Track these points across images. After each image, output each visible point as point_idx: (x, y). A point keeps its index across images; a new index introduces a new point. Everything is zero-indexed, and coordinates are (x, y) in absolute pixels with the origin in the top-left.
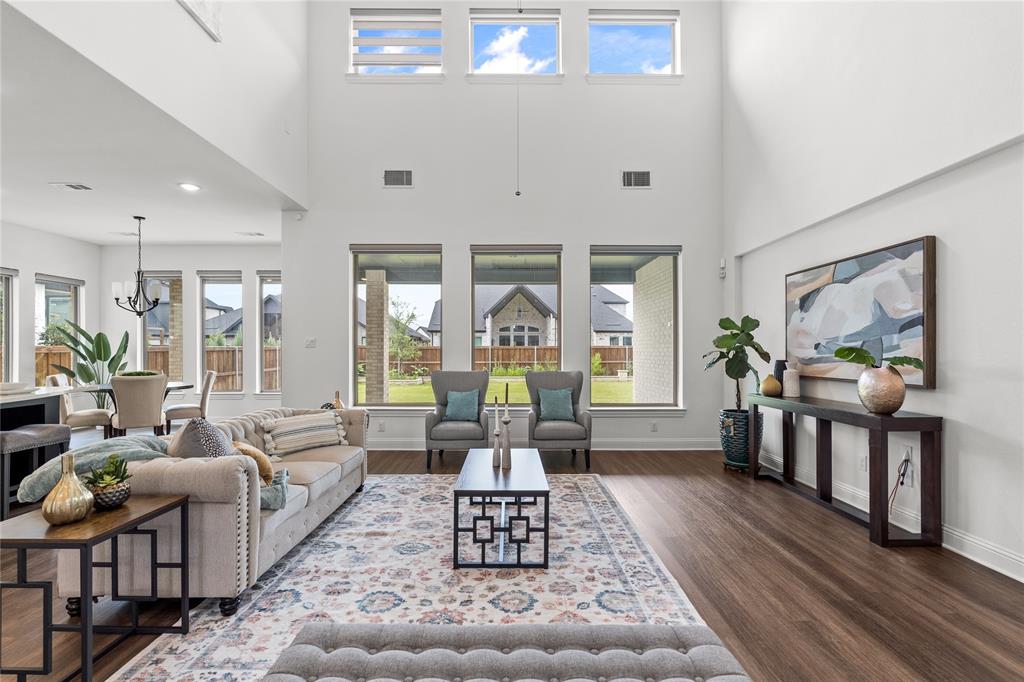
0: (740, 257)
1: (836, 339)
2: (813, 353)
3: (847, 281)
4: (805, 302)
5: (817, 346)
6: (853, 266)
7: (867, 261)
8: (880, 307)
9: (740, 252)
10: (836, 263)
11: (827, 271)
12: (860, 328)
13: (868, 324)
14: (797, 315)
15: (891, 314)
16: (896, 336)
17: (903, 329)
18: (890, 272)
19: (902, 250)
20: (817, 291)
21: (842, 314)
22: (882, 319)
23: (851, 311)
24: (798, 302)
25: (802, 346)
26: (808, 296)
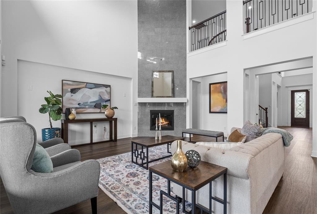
1: (87, 102)
2: (78, 106)
3: (91, 88)
4: (73, 91)
5: (79, 104)
6: (93, 86)
7: (97, 86)
8: (101, 97)
9: (18, 59)
10: (87, 83)
11: (83, 84)
12: (95, 100)
13: (97, 100)
14: (68, 95)
15: (103, 98)
16: (104, 103)
17: (106, 102)
18: (103, 90)
19: (105, 86)
20: (80, 89)
21: (89, 97)
22: (101, 99)
23: (92, 96)
24: (69, 90)
25: (72, 104)
26: (75, 89)
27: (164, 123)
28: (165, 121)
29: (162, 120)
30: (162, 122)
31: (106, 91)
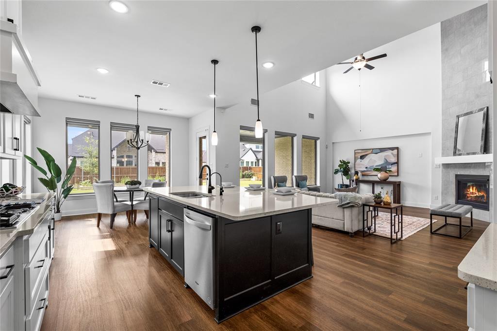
0: (333, 143)
1: (372, 166)
2: (365, 169)
3: (376, 153)
4: (362, 157)
5: (366, 168)
6: (379, 151)
7: (382, 150)
8: (386, 160)
10: (373, 149)
11: (370, 151)
12: (380, 164)
13: (382, 163)
14: (359, 161)
15: (389, 161)
16: (390, 166)
17: (392, 164)
18: (389, 153)
19: (392, 149)
20: (367, 155)
21: (375, 161)
22: (387, 162)
23: (377, 160)
24: (359, 157)
25: (361, 168)
26: (363, 156)
27: (476, 194)
28: (478, 192)
29: (473, 189)
30: (473, 192)
31: (392, 153)
